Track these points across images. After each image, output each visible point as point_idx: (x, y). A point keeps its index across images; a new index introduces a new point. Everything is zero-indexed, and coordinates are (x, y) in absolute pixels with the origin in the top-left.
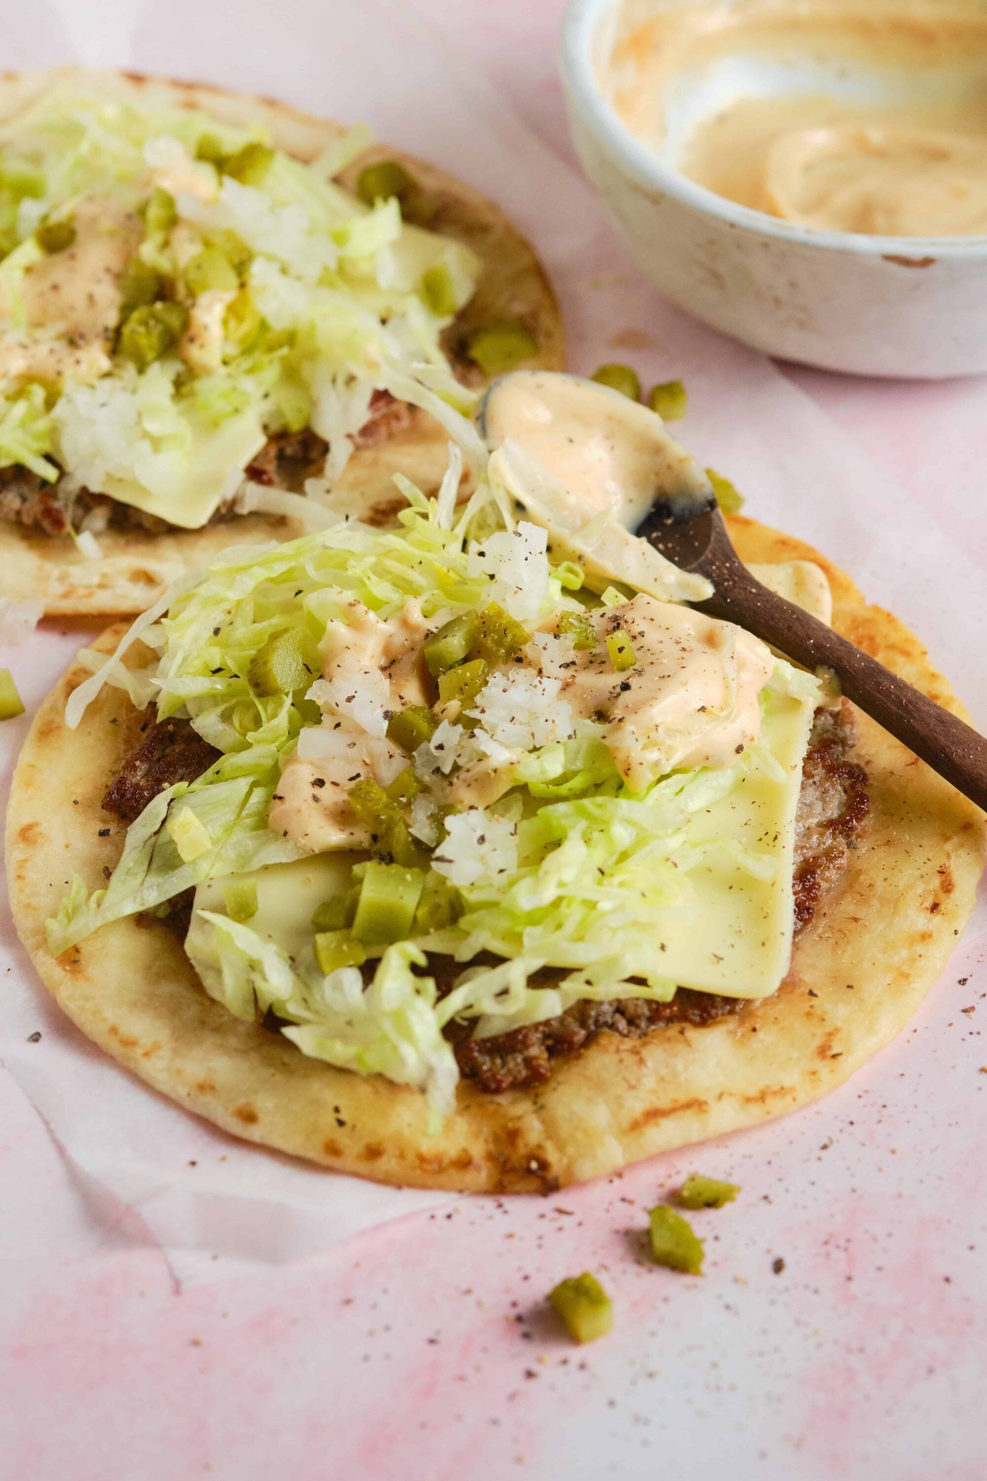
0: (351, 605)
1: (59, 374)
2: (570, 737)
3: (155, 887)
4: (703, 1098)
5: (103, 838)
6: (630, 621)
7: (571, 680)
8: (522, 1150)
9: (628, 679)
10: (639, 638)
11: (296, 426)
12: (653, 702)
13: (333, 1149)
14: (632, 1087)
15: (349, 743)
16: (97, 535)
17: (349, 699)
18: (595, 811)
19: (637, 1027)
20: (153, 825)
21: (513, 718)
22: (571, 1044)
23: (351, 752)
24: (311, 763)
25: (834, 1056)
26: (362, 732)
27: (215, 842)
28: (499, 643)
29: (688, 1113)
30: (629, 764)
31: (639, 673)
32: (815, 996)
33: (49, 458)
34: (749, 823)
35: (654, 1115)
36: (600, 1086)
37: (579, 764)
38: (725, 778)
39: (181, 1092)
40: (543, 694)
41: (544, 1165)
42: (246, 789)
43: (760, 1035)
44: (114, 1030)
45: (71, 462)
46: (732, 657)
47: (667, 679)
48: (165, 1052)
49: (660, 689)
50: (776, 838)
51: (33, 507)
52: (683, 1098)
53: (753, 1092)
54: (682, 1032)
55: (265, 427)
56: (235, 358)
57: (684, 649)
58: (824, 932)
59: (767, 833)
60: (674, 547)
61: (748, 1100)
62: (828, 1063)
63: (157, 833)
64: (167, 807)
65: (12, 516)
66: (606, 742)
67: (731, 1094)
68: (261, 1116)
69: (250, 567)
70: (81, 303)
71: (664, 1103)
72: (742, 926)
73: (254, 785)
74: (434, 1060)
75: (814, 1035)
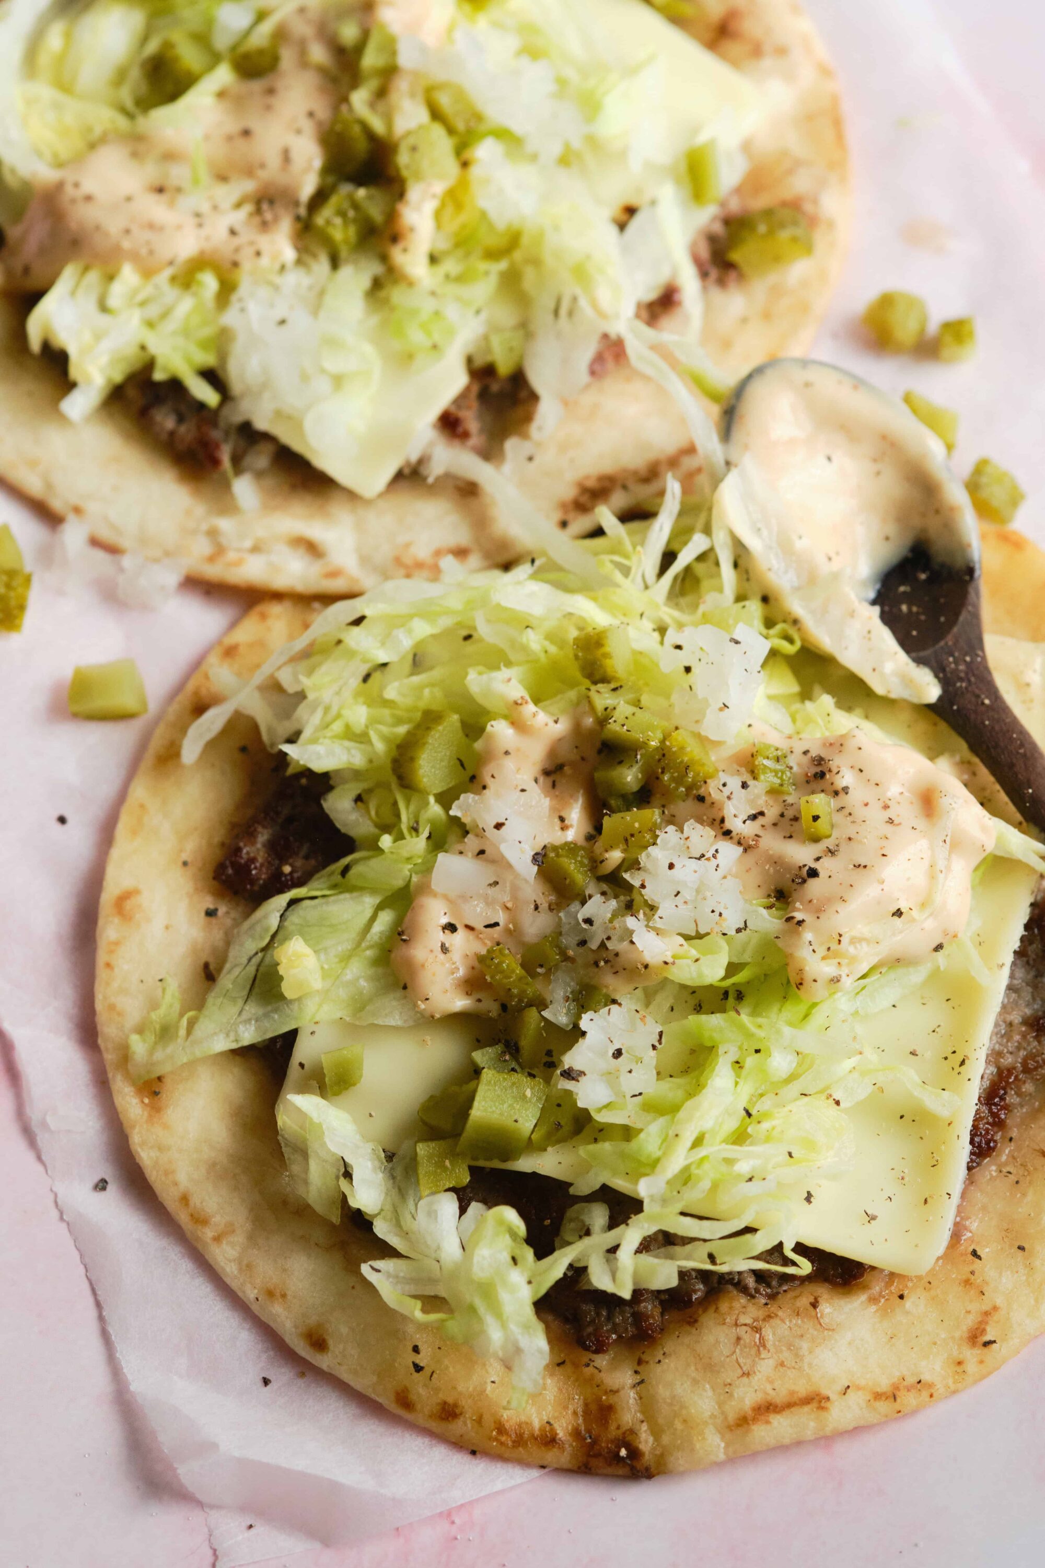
0: (516, 703)
1: (235, 264)
2: (739, 931)
3: (253, 1022)
4: (825, 1392)
5: (208, 919)
6: (835, 770)
7: (754, 842)
8: (613, 1432)
9: (818, 859)
10: (842, 795)
11: (504, 368)
12: (840, 907)
13: (405, 1401)
14: (747, 1374)
15: (491, 882)
16: (259, 475)
17: (499, 826)
18: (753, 1029)
19: (769, 1285)
20: (262, 938)
21: (678, 893)
22: (689, 1303)
23: (491, 891)
24: (446, 897)
25: (987, 1344)
26: (509, 866)
27: (325, 974)
28: (679, 781)
29: (806, 1409)
30: (802, 979)
31: (831, 852)
32: (979, 1258)
33: (212, 376)
34: (937, 1030)
35: (767, 1409)
36: (710, 1368)
37: (746, 958)
38: (917, 976)
39: (250, 1293)
40: (716, 870)
41: (635, 1453)
42: (369, 913)
43: (908, 1303)
44: (185, 1199)
45: (236, 386)
46: (945, 841)
47: (861, 869)
48: (239, 1238)
49: (851, 886)
50: (962, 1063)
51: (187, 432)
52: (802, 1389)
53: (884, 1384)
54: (814, 1305)
55: (469, 360)
56: (446, 253)
57: (891, 821)
58: (1006, 1164)
59: (954, 1052)
60: (918, 613)
61: (878, 1396)
62: (978, 1351)
63: (265, 949)
64: (279, 919)
65: (164, 437)
66: (779, 943)
67: (859, 1388)
68: (331, 1342)
69: (411, 617)
70: (273, 161)
71: (780, 1397)
72: (906, 1171)
73: (379, 908)
74: (524, 1342)
75: (969, 1312)
